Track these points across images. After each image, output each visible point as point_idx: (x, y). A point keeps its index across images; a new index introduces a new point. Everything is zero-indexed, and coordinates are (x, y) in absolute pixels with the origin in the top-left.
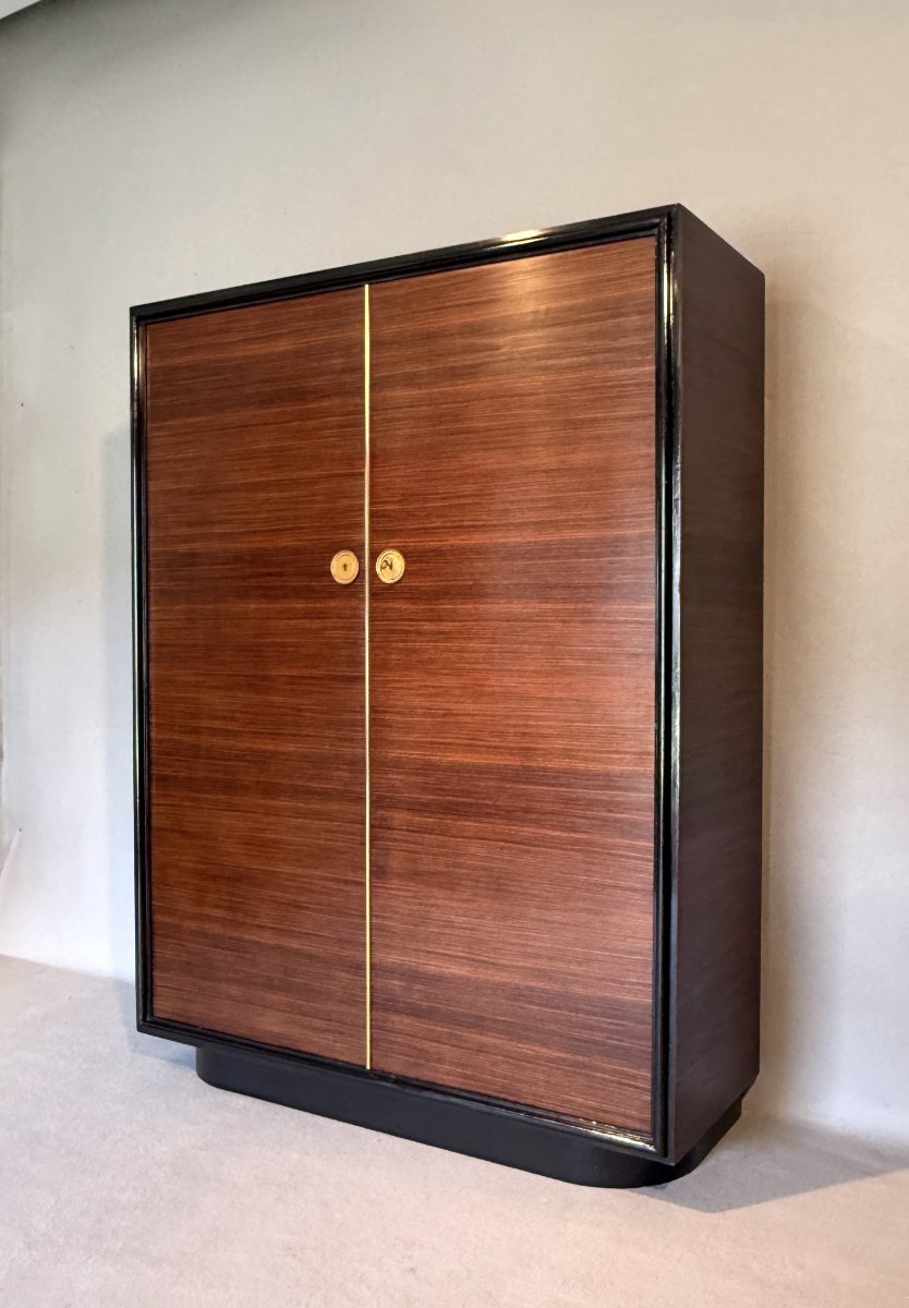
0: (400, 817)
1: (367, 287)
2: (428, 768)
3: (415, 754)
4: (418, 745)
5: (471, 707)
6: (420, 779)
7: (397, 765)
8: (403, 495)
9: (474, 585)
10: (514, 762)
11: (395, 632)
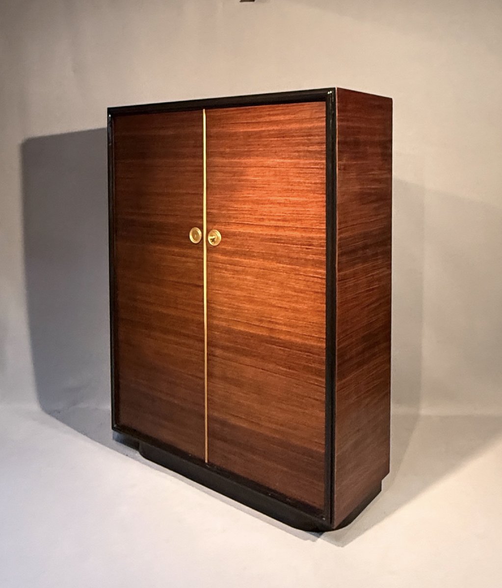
0: (218, 352)
1: (204, 110)
2: (229, 331)
3: (224, 324)
4: (226, 320)
5: (248, 306)
6: (227, 336)
7: (217, 328)
8: (219, 206)
9: (249, 251)
10: (265, 333)
11: (216, 267)
